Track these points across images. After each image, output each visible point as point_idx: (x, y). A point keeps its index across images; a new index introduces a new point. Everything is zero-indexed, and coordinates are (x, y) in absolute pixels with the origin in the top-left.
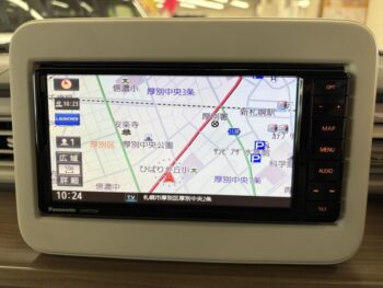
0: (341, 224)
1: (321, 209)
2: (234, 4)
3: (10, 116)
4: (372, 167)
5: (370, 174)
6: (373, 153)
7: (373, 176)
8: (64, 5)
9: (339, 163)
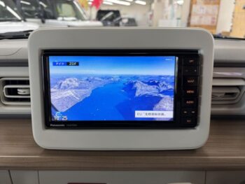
0: (198, 128)
1: (188, 121)
2: (137, 2)
3: (28, 77)
4: (212, 100)
5: (212, 105)
6: (213, 93)
7: (213, 105)
8: (28, 3)
9: (196, 98)
